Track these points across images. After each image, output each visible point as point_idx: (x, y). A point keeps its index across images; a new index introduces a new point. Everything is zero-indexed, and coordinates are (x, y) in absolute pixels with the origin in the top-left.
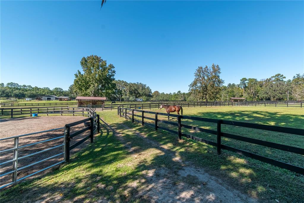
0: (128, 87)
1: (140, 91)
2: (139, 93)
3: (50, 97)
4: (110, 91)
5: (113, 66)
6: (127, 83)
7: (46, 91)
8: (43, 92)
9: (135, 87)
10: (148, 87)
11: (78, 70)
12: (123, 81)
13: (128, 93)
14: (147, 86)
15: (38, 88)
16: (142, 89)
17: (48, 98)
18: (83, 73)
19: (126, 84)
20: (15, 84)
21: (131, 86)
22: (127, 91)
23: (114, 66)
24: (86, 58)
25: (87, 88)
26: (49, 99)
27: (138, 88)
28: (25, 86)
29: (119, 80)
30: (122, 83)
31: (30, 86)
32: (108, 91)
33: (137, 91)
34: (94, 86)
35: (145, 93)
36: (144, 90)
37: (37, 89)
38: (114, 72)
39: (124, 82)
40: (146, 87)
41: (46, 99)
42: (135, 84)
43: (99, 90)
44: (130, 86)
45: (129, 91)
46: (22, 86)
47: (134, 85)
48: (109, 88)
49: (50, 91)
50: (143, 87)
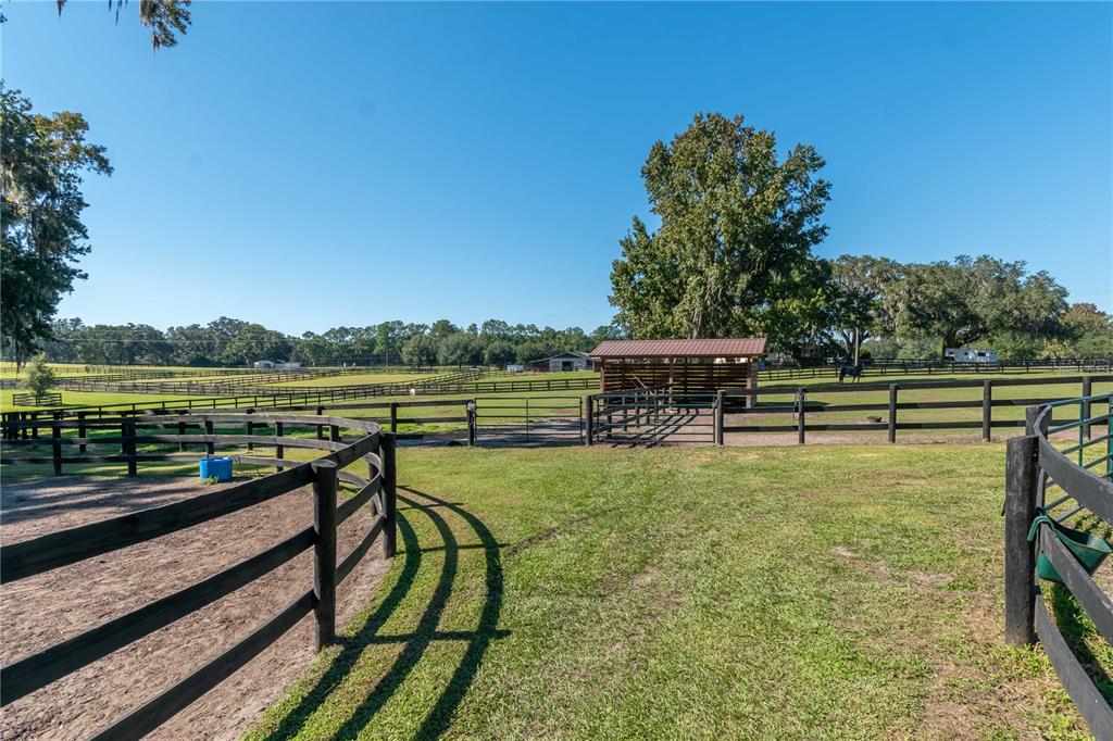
0: (902, 288)
1: (982, 304)
2: (974, 319)
3: (570, 360)
4: (796, 303)
5: (813, 159)
6: (894, 265)
7: (573, 341)
8: (566, 344)
9: (950, 286)
10: (1042, 273)
11: (636, 219)
12: (867, 258)
13: (901, 316)
14: (1031, 270)
15: (556, 330)
16: (1000, 293)
17: (565, 364)
18: (655, 225)
19: (886, 271)
20: (500, 323)
21: (921, 281)
22: (896, 311)
23: (819, 154)
24: (669, 146)
25: (671, 302)
26: (567, 366)
27: (969, 288)
28: (521, 327)
29: (844, 258)
30: (864, 270)
31: (533, 328)
32: (780, 304)
33: (961, 305)
34: (700, 284)
35: (1016, 313)
36: (1011, 297)
37: (551, 334)
38: (821, 190)
39: (874, 262)
40: (1022, 280)
41: (561, 364)
42: (943, 267)
43: (734, 304)
44: (913, 279)
45: (910, 309)
46: (516, 329)
47: (939, 275)
48: (791, 289)
49: (586, 337)
50: (1003, 278)
